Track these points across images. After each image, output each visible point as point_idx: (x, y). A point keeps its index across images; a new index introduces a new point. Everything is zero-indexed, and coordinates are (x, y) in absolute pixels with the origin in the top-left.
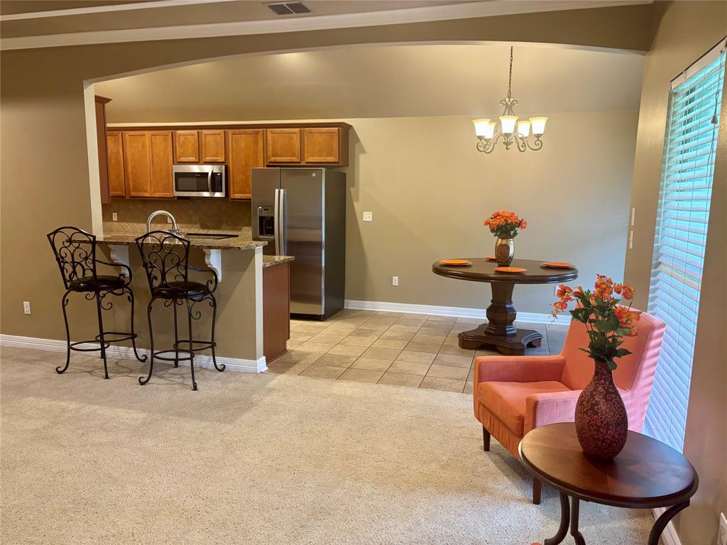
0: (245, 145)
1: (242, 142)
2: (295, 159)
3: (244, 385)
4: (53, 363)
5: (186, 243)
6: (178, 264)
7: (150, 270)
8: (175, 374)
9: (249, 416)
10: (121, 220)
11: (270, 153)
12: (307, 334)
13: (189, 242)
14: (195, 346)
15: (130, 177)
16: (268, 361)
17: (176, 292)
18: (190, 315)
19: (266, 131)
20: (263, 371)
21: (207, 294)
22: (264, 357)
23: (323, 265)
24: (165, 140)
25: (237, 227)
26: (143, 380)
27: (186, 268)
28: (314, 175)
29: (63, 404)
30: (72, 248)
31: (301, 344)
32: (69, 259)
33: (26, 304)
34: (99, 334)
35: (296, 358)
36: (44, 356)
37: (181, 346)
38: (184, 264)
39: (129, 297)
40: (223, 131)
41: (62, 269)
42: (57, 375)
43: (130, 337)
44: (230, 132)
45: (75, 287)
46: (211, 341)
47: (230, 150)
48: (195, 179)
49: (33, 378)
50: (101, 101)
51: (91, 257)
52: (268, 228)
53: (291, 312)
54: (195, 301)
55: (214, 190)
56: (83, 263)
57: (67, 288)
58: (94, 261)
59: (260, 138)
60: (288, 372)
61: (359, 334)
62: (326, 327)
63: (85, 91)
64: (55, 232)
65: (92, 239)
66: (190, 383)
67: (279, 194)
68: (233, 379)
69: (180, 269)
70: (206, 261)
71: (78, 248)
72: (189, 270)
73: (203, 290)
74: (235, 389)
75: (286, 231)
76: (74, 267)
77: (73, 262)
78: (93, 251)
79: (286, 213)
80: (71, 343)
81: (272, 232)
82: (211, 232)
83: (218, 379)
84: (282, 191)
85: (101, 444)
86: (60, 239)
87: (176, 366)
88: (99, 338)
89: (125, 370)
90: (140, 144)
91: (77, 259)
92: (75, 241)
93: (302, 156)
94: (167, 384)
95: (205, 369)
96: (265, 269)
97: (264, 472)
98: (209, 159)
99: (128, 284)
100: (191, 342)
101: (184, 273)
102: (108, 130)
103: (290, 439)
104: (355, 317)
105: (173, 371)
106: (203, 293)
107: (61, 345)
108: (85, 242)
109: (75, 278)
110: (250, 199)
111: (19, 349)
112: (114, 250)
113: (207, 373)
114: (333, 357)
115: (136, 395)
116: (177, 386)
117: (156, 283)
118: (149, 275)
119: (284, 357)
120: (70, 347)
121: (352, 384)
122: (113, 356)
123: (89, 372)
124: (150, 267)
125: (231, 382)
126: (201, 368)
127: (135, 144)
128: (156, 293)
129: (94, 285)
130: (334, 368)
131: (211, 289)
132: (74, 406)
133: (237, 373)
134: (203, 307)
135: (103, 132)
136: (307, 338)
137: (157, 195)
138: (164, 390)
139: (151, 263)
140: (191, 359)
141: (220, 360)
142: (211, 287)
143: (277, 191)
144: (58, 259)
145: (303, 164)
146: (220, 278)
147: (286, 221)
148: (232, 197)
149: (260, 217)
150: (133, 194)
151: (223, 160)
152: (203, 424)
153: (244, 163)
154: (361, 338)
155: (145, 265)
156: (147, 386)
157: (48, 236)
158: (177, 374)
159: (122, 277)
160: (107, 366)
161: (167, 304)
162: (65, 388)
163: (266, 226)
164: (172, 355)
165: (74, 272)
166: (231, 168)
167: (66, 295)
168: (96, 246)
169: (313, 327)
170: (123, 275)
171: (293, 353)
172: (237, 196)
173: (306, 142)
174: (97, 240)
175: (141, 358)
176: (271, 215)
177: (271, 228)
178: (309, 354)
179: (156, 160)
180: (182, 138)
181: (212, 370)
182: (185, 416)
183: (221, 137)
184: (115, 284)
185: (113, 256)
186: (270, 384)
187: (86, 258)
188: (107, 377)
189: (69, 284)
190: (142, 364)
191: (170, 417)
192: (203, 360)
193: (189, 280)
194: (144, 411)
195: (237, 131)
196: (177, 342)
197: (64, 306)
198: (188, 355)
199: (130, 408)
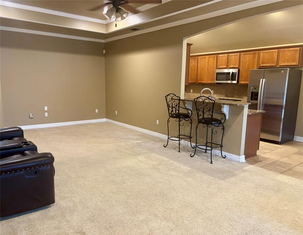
0: (249, 59)
1: (247, 58)
2: (274, 65)
3: (233, 166)
4: (163, 143)
5: (213, 102)
6: (209, 110)
7: (198, 112)
8: (204, 156)
9: (232, 179)
10: (193, 92)
11: (261, 62)
12: (269, 149)
13: (215, 101)
14: (213, 145)
15: (199, 75)
16: (246, 158)
17: (208, 122)
18: (212, 132)
19: (260, 52)
20: (243, 162)
21: (221, 124)
22: (244, 156)
23: (283, 117)
24: (214, 59)
25: (241, 97)
26: (192, 155)
27: (212, 112)
28: (282, 72)
29: (164, 158)
30: (172, 102)
31: (265, 153)
32: (171, 106)
33: (158, 121)
34: (178, 135)
35: (261, 159)
36: (161, 140)
37: (208, 144)
38: (212, 110)
39: (190, 122)
40: (239, 53)
41: (169, 109)
42: (164, 147)
43: (190, 138)
44: (242, 53)
45: (172, 116)
46: (221, 144)
47: (242, 62)
48: (225, 75)
49: (156, 147)
50: (189, 45)
51: (178, 105)
52: (255, 97)
53: (260, 137)
54: (215, 126)
55: (232, 80)
56: (175, 107)
57: (169, 116)
58: (179, 107)
59: (257, 56)
60: (255, 165)
61: (299, 154)
62: (281, 148)
63: (183, 42)
64: (168, 95)
65: (179, 98)
66: (210, 160)
67: (263, 82)
68: (228, 162)
69: (210, 112)
70: (222, 110)
71: (174, 101)
72: (213, 113)
73: (219, 122)
74: (228, 167)
75: (264, 99)
76: (172, 109)
77: (172, 107)
78: (179, 103)
79: (265, 91)
80: (169, 137)
81: (257, 99)
82: (229, 98)
83: (222, 161)
84: (264, 80)
85: (173, 176)
86: (169, 98)
87: (206, 152)
88: (178, 136)
89: (186, 150)
90: (204, 61)
91: (174, 106)
92: (174, 99)
93: (278, 63)
94: (201, 159)
95: (217, 156)
96: (248, 116)
97: (234, 204)
98: (231, 66)
99: (190, 117)
100: (211, 143)
101: (211, 114)
102: (191, 57)
103: (249, 194)
104: (299, 145)
105: (204, 154)
106: (219, 123)
107: (165, 137)
108: (177, 99)
109: (172, 113)
110: (248, 84)
111: (154, 136)
112: (187, 103)
113: (218, 158)
114: (281, 162)
115: (188, 160)
116: (204, 160)
117: (201, 117)
118: (198, 114)
119: (255, 157)
120: (168, 138)
121: (289, 177)
122: (183, 144)
123: (174, 149)
124: (198, 111)
125: (227, 163)
126: (216, 155)
127: (202, 62)
128: (200, 121)
129: (179, 116)
130: (281, 168)
131: (223, 122)
132: (167, 159)
133: (231, 160)
134: (219, 129)
135: (189, 57)
136: (268, 151)
137: (208, 82)
138: (199, 161)
139: (199, 109)
140: (211, 150)
141: (224, 153)
142: (223, 121)
143: (261, 80)
144: (168, 105)
145: (278, 66)
146: (227, 118)
147: (265, 94)
148: (240, 83)
149: (252, 92)
150: (199, 82)
151: (238, 67)
152: (212, 178)
153: (247, 68)
154: (300, 156)
155: (197, 110)
156: (193, 158)
157: (165, 97)
158: (205, 156)
159: (188, 114)
160: (180, 147)
161: (204, 126)
162: (165, 152)
163: (254, 96)
164: (205, 148)
165: (172, 111)
166: (241, 70)
167: (169, 118)
168: (180, 101)
169: (274, 147)
170: (189, 113)
171: (259, 157)
172: (243, 82)
173: (281, 56)
174: (181, 99)
175: (193, 147)
176: (258, 91)
177: (257, 97)
178: (268, 159)
179: (209, 67)
180: (221, 58)
181: (220, 157)
182: (205, 173)
183: (238, 57)
184: (186, 116)
185: (186, 105)
186: (245, 168)
187: (176, 106)
188: (179, 152)
189: (170, 115)
190: (193, 149)
191: (199, 172)
192: (217, 152)
193: (213, 117)
194: (190, 167)
195: (245, 53)
196: (207, 143)
197: (168, 123)
198: (210, 149)
199: (185, 165)
